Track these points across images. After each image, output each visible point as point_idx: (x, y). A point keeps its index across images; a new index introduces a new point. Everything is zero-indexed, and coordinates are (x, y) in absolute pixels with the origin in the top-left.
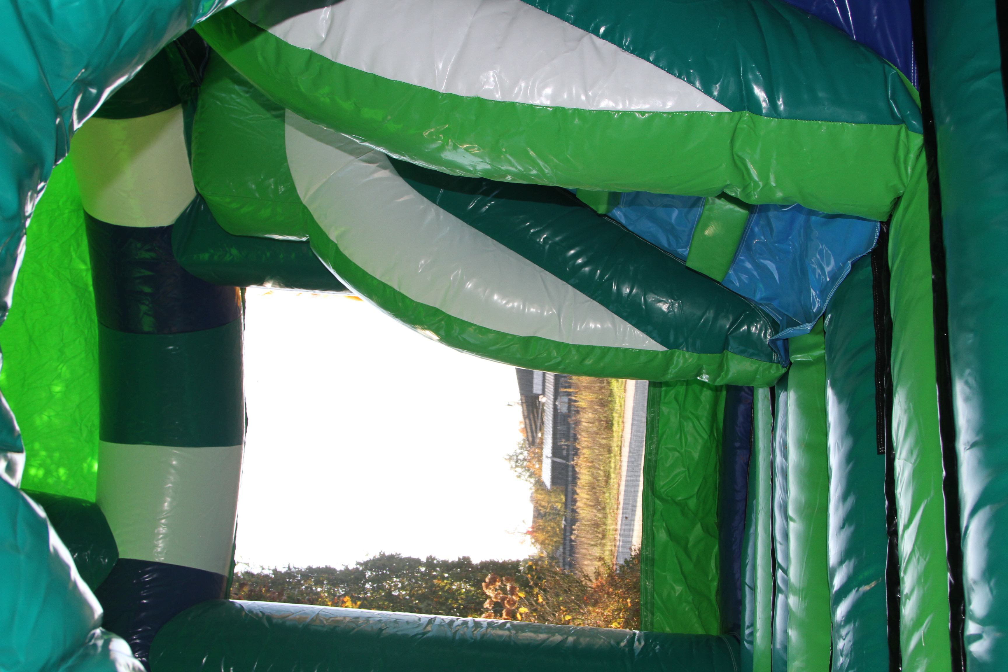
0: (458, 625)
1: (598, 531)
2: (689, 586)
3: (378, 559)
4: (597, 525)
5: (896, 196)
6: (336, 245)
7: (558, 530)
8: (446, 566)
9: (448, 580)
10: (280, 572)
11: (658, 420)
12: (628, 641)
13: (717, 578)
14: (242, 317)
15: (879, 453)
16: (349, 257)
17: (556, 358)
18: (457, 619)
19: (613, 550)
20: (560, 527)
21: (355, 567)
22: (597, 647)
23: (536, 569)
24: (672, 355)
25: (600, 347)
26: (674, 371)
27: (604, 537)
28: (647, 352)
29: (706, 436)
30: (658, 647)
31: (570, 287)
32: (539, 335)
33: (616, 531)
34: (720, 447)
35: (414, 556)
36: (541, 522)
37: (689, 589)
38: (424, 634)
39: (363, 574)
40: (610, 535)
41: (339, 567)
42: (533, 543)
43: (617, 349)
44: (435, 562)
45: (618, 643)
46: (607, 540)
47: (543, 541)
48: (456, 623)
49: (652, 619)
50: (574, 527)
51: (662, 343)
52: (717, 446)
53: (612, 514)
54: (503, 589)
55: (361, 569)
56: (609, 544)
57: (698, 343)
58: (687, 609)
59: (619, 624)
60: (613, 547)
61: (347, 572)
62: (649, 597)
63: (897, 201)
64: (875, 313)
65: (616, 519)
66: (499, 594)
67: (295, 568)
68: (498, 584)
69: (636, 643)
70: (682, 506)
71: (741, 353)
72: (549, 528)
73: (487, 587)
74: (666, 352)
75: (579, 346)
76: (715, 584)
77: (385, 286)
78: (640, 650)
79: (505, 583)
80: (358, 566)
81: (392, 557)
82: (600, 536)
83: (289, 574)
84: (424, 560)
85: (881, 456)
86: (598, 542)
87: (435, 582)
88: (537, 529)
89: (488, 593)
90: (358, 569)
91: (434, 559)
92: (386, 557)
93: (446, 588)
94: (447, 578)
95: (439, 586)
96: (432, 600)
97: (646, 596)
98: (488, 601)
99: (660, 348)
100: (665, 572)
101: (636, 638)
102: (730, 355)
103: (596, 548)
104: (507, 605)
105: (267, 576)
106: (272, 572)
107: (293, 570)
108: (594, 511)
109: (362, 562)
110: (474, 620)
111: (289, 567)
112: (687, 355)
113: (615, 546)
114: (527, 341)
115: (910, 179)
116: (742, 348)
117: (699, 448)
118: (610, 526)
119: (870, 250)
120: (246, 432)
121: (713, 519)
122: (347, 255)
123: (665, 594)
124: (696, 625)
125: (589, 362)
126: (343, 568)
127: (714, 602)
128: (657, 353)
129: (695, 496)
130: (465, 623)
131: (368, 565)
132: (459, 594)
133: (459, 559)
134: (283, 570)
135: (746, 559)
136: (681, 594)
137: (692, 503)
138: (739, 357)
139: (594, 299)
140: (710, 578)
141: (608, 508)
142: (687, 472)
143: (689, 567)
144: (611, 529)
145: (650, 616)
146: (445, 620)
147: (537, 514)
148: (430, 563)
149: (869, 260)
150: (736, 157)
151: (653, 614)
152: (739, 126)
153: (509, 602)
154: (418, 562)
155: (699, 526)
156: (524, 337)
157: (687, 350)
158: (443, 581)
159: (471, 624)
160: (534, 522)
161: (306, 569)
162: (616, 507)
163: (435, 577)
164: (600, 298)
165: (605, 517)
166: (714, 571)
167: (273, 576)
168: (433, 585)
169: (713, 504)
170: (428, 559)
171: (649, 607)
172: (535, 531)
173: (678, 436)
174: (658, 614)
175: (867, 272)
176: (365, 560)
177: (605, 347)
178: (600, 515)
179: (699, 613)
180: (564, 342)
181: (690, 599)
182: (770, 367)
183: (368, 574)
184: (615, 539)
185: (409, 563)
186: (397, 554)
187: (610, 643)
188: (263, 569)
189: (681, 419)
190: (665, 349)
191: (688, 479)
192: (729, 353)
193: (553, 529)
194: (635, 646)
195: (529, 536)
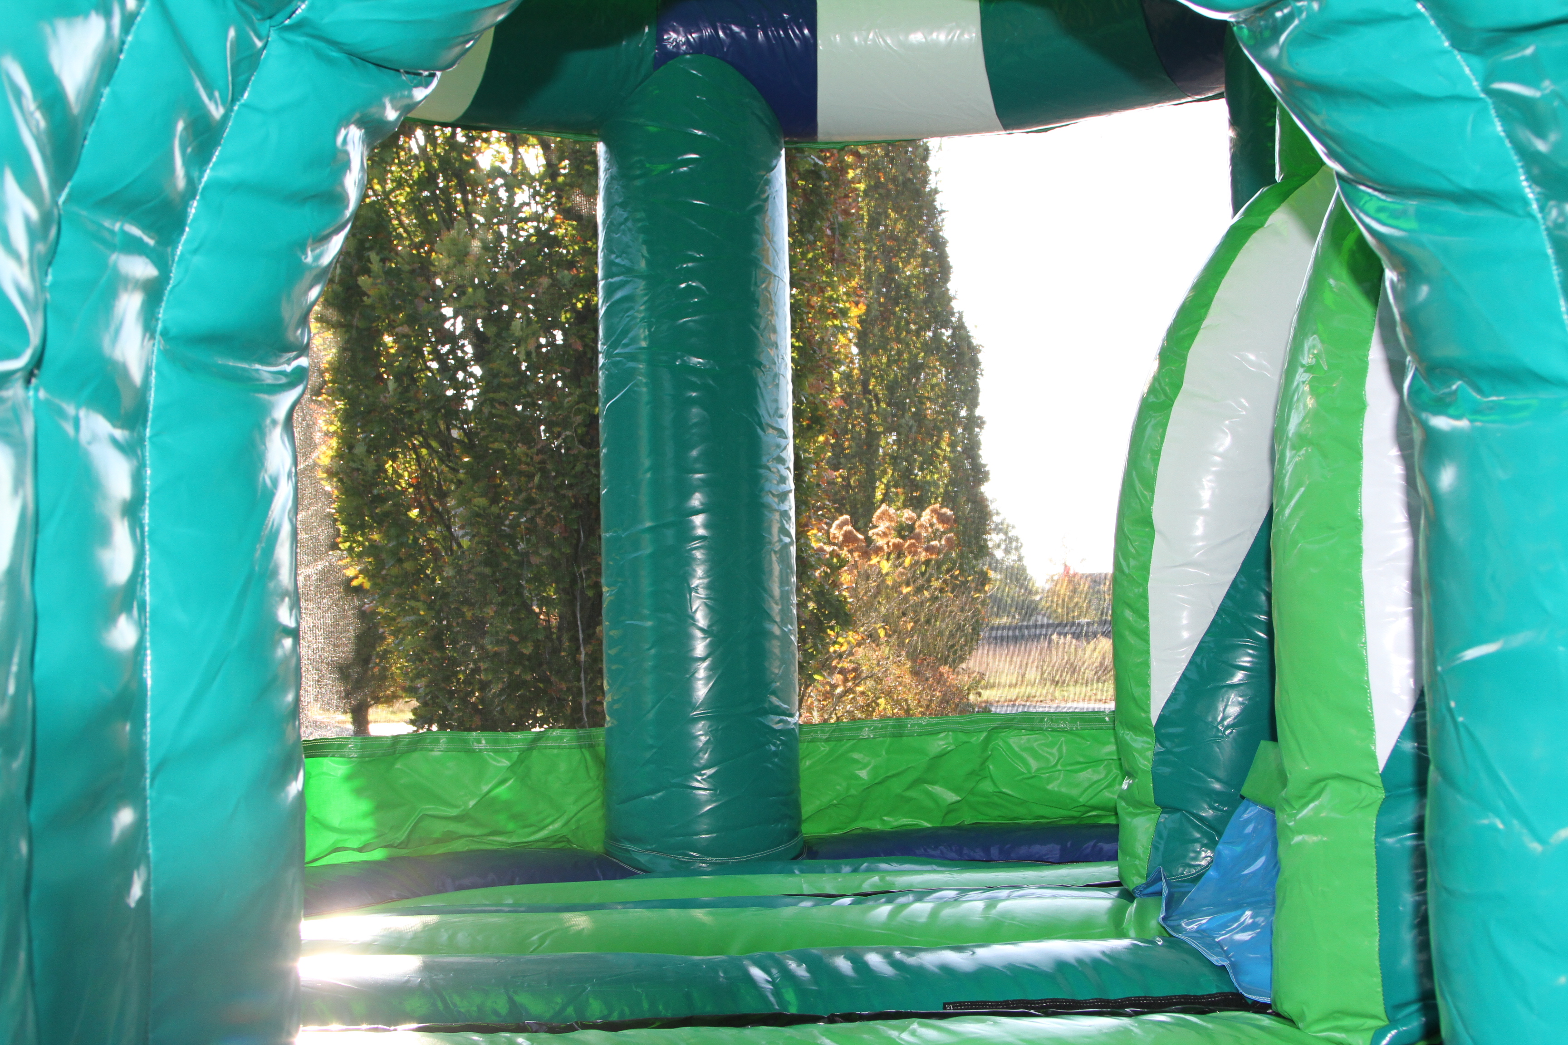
0: (779, 471)
1: (1064, 674)
2: (869, 788)
3: (970, 344)
4: (1073, 671)
5: (1294, 1018)
6: (1261, 225)
7: (1076, 614)
8: (972, 449)
9: (951, 452)
10: (934, 200)
11: (1101, 729)
12: (778, 707)
13: (887, 828)
14: (1190, 99)
15: (945, 1004)
16: (1244, 248)
17: (1128, 566)
18: (788, 468)
19: (1033, 699)
20: (1077, 617)
21: (955, 310)
22: (766, 664)
23: (968, 581)
24: (1146, 733)
25: (1147, 628)
26: (1128, 738)
27: (1056, 683)
28: (1148, 696)
29: (1082, 800)
30: (773, 748)
31: (1232, 576)
32: (1157, 538)
33: (1064, 700)
34: (1074, 822)
35: (981, 398)
36: (1085, 586)
37: (865, 790)
38: (760, 425)
39: (946, 324)
40: (1059, 693)
41: (953, 286)
42: (1052, 577)
43: (1148, 652)
44: (977, 430)
45: (774, 693)
46: (1050, 688)
47: (1057, 593)
48: (781, 468)
49: (820, 740)
50: (1069, 637)
51: (1161, 717)
52: (1074, 818)
53: (1091, 693)
54: (936, 535)
55: (954, 319)
56: (1044, 692)
57: (1166, 770)
58: (838, 787)
59: (885, 709)
60: (1039, 699)
61: (946, 299)
62: (848, 734)
63: (1289, 1021)
64: (1145, 998)
65: (1083, 700)
66: (927, 531)
67: (943, 220)
68: (940, 527)
69: (778, 718)
70: (979, 773)
71: (1158, 833)
72: (1077, 600)
73: (935, 511)
74: (1151, 725)
75: (1146, 598)
76: (876, 825)
77: (1207, 305)
78: (766, 723)
79: (944, 537)
80: (957, 315)
81: (975, 363)
82: (1057, 678)
83: (933, 213)
84: (978, 412)
85: (942, 1006)
86: (1046, 676)
87: (946, 434)
88: (1074, 582)
89: (924, 513)
90: (953, 314)
91: (981, 427)
92: (975, 355)
93: (938, 451)
94: (953, 451)
95: (940, 438)
96: (919, 432)
97: (850, 730)
98: (914, 515)
99: (1154, 716)
100: (887, 753)
101: (784, 718)
102: (1155, 816)
103: (1039, 673)
104: (908, 543)
105: (925, 182)
106: (933, 187)
107: (939, 219)
108: (1096, 665)
109: (964, 320)
110: (790, 491)
111: (942, 211)
112: (1150, 754)
113: (1041, 701)
114: (1147, 522)
115: (1314, 1036)
116: (1165, 834)
117: (1064, 790)
118: (1071, 691)
119: (1241, 991)
120: (1027, 132)
121: (968, 818)
122: (1247, 245)
123: (856, 756)
124: (818, 802)
125: (1128, 614)
126: (951, 293)
127: (853, 826)
128: (1148, 712)
129: (997, 790)
130: (783, 480)
131: (960, 330)
132: (931, 472)
133: (984, 466)
134: (937, 204)
135: (897, 862)
136: (858, 778)
137: (987, 786)
138: (1152, 830)
139: (1217, 614)
140: (885, 818)
141: (1100, 686)
142: (1029, 775)
143: (896, 787)
144: (1066, 694)
145: (825, 737)
146: (785, 452)
147: (1098, 579)
148: (973, 423)
149: (1226, 989)
150: (1322, 784)
151: (827, 740)
152: (1363, 785)
153: (913, 545)
154: (973, 404)
155: (955, 798)
156: (1151, 517)
157: (1156, 754)
158: (948, 445)
159: (783, 487)
160: (1085, 576)
161: (943, 238)
162: (1101, 698)
163: (953, 432)
164: (1220, 622)
165: (1086, 683)
166: (896, 824)
167: (927, 190)
168: (940, 431)
169: (990, 816)
170: (980, 418)
171: (836, 735)
172: (1071, 579)
173: (1081, 760)
174: (827, 749)
175: (1210, 987)
176: (966, 324)
177: (1148, 635)
178: (1089, 674)
179: (835, 805)
180: (1151, 576)
181: (853, 792)
182: (1141, 876)
183: (947, 333)
184: (1052, 701)
185: (971, 391)
186: (982, 370)
187: (774, 681)
188: (936, 173)
189: (1106, 762)
190: (1154, 722)
191: (1019, 778)
192: (1157, 815)
193: (1077, 606)
194: (772, 716)
195: (1061, 570)
